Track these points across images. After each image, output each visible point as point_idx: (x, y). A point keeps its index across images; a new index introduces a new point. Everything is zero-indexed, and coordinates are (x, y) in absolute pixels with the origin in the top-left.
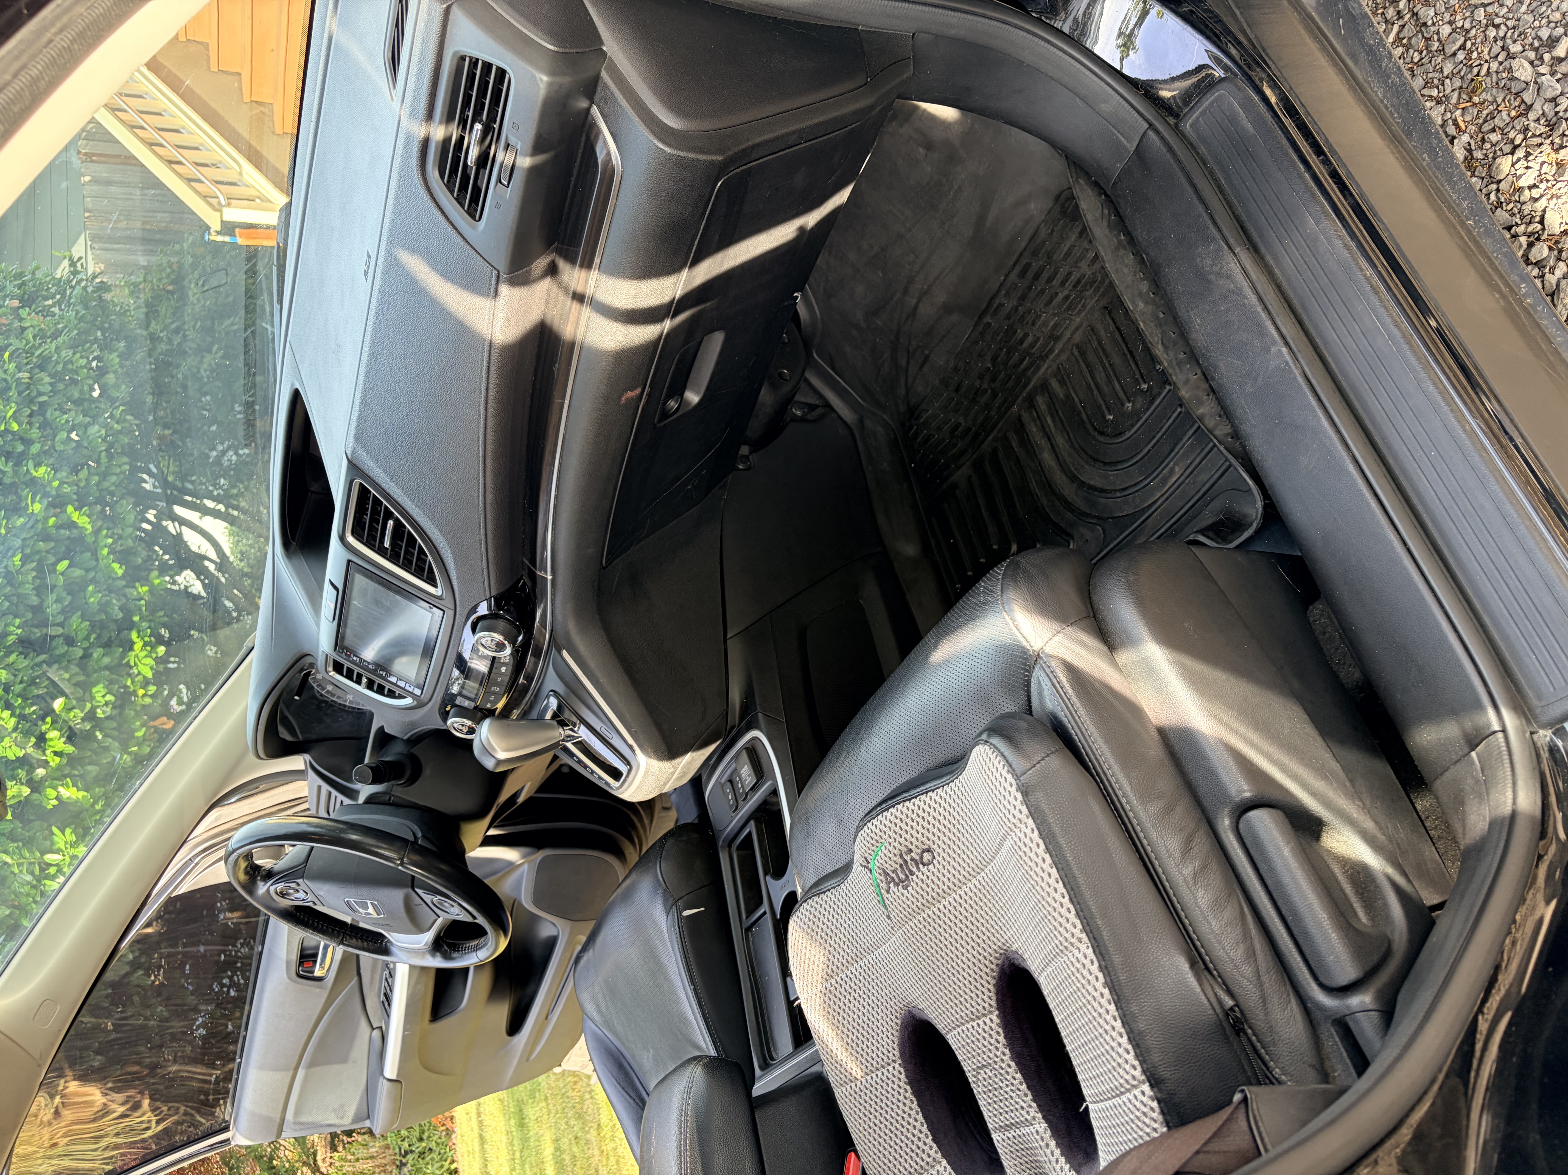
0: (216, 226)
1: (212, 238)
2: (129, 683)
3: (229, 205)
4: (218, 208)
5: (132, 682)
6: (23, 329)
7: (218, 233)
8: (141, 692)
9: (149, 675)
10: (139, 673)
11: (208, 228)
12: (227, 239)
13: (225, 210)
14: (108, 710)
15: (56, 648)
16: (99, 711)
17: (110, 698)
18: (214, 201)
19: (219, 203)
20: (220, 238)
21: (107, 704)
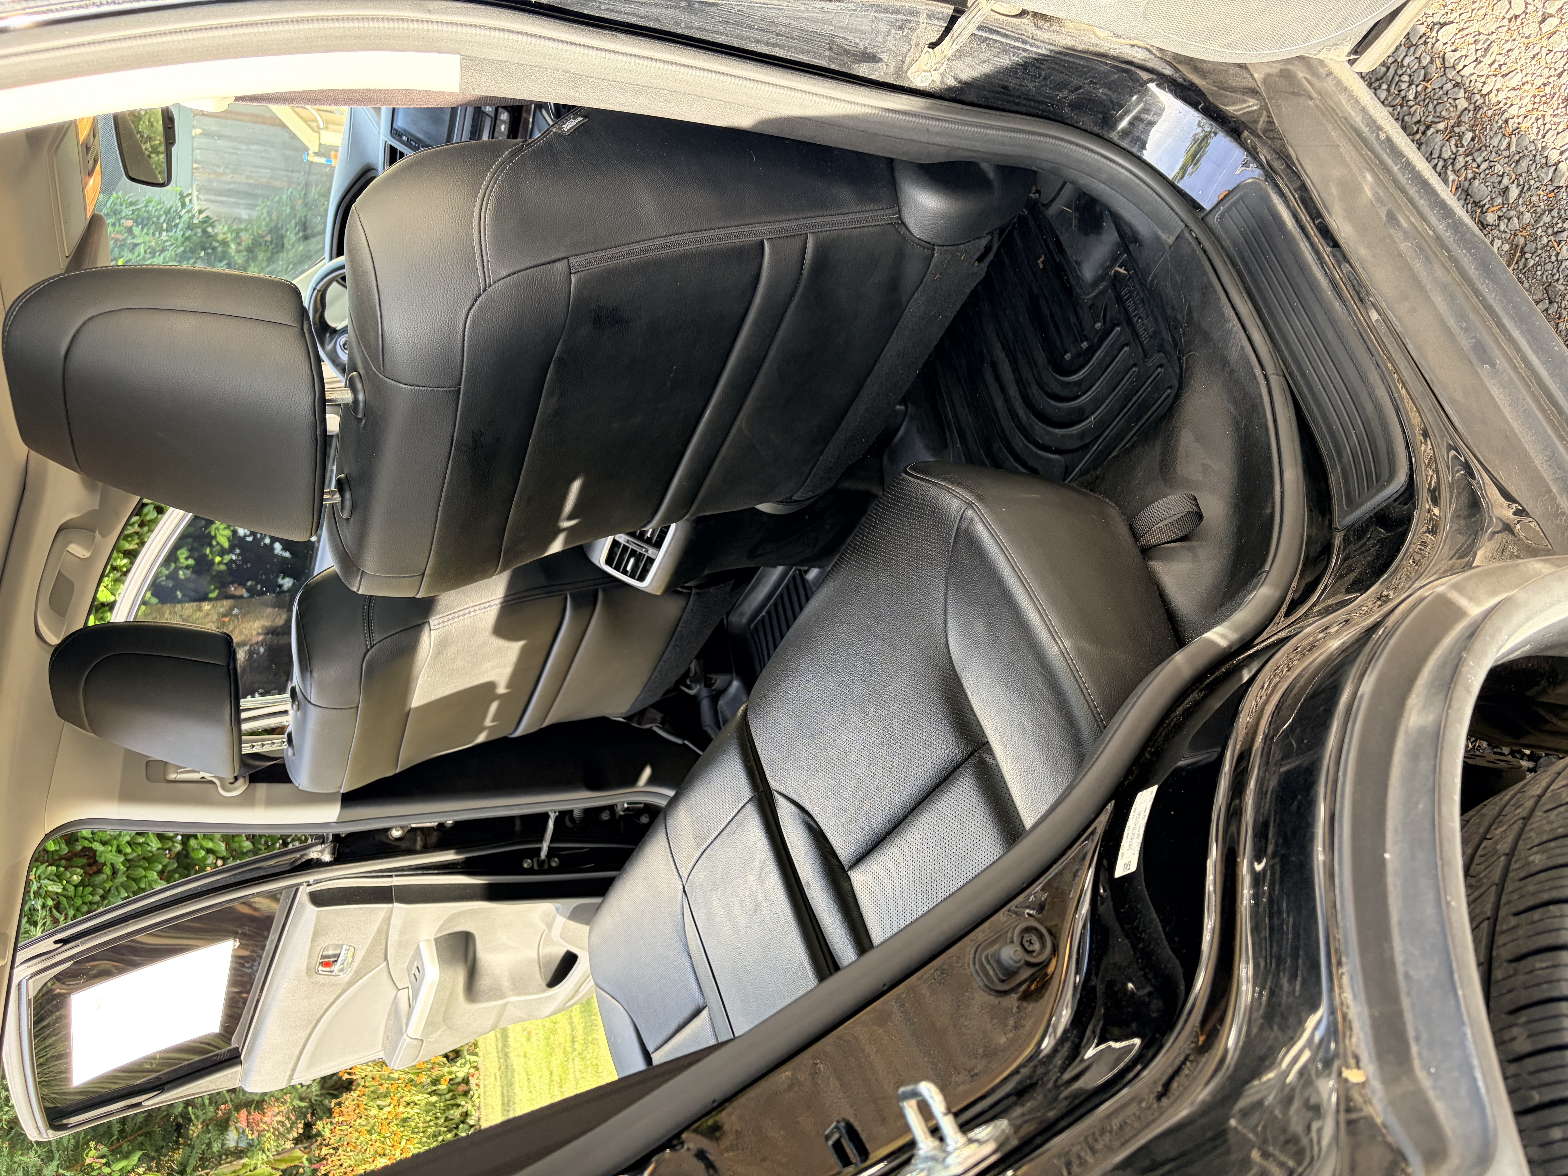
0: (314, 148)
1: (310, 159)
2: (208, 551)
3: (326, 128)
4: (317, 130)
5: (211, 552)
6: (136, 245)
7: (315, 154)
8: (218, 559)
9: (226, 545)
10: (218, 543)
11: (306, 149)
12: (323, 160)
13: (323, 132)
14: (188, 572)
15: (146, 514)
16: (181, 573)
17: (191, 562)
18: (314, 125)
19: (318, 127)
20: (317, 160)
21: (187, 567)
